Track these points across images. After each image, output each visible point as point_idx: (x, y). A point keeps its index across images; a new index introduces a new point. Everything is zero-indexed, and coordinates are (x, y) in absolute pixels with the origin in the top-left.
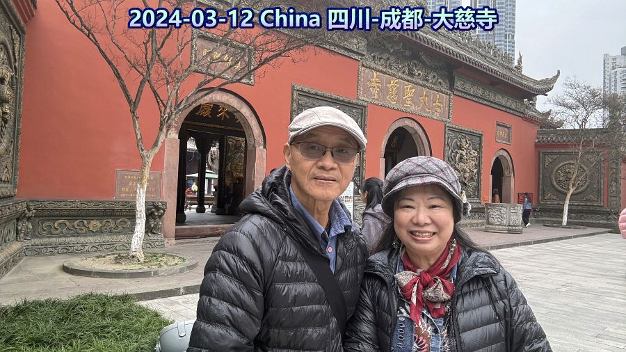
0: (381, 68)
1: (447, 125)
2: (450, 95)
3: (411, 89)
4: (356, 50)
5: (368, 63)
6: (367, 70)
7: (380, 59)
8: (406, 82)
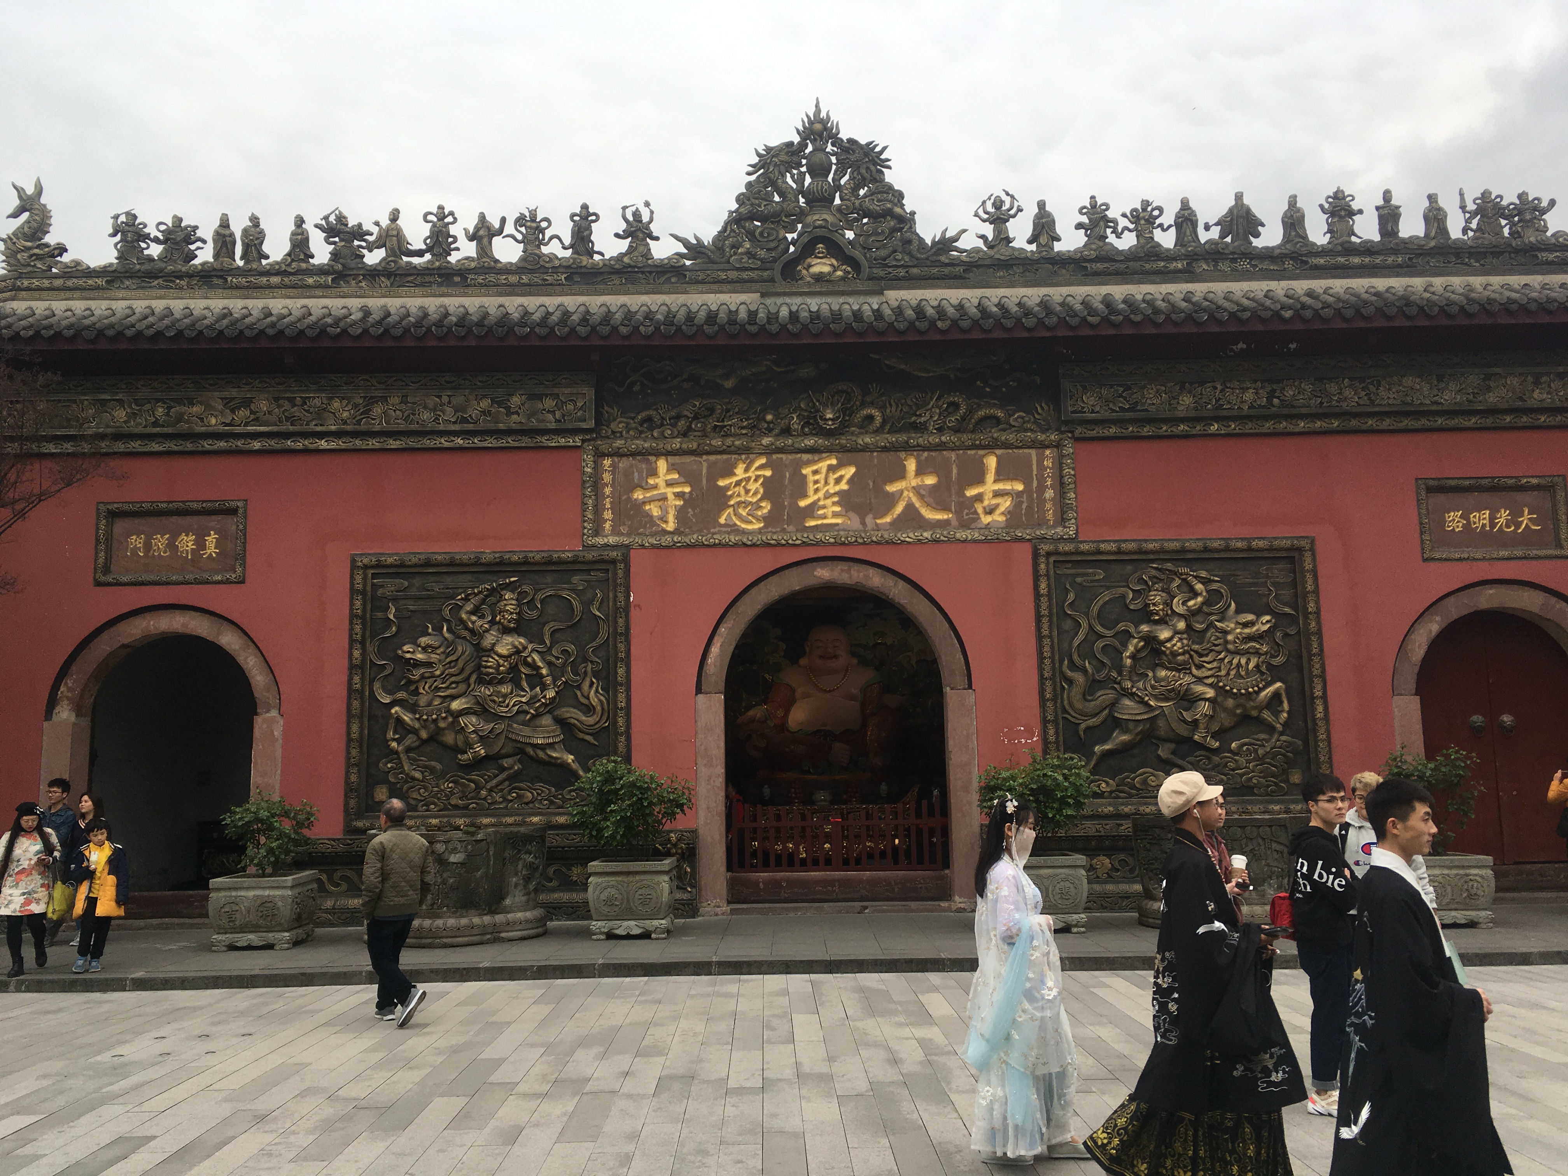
0: (676, 444)
1: (1046, 548)
2: (1058, 446)
3: (831, 469)
4: (553, 426)
5: (619, 443)
6: (624, 463)
7: (678, 417)
8: (805, 457)
